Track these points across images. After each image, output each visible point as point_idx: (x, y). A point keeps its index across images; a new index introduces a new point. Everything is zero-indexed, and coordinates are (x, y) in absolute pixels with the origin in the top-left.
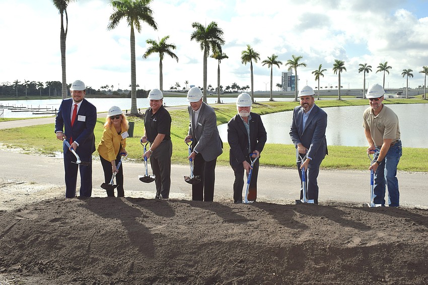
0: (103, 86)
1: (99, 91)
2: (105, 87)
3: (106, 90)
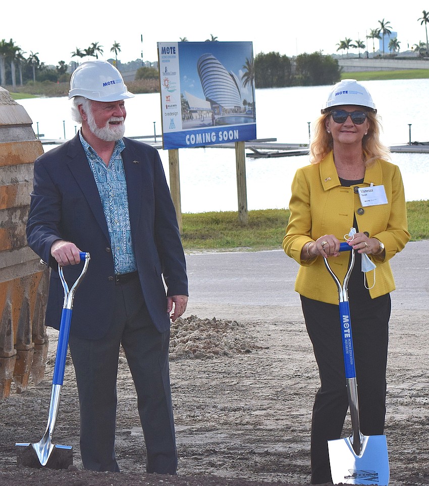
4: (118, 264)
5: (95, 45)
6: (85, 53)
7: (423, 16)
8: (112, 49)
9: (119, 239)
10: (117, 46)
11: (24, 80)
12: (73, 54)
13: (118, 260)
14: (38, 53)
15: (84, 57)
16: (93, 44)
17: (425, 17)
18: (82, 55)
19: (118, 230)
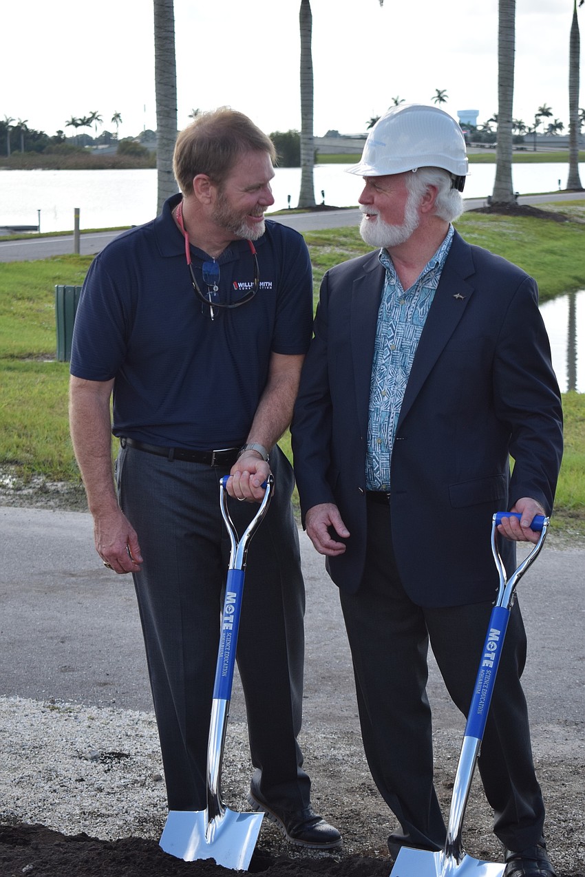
0: (79, 116)
1: (59, 139)
2: (86, 122)
3: (93, 132)
4: (378, 469)
5: (94, 114)
6: (79, 122)
7: (437, 95)
8: (113, 119)
9: (381, 425)
10: (118, 116)
11: (12, 150)
12: (67, 123)
13: (378, 463)
14: (26, 121)
15: (79, 127)
16: (91, 112)
17: (439, 96)
18: (77, 125)
19: (382, 408)
